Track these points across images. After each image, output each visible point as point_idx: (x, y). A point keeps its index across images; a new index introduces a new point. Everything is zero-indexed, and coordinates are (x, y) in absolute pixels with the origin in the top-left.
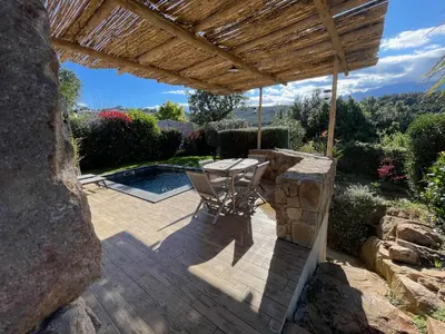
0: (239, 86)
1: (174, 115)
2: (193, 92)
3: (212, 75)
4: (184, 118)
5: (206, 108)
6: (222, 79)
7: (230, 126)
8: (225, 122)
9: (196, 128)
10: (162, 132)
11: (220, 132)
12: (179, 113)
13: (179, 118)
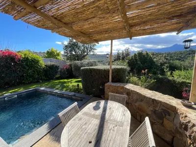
0: (98, 37)
1: (55, 56)
4: (61, 58)
5: (74, 53)
7: (88, 64)
8: (85, 61)
9: (68, 63)
10: (45, 65)
11: (82, 68)
12: (58, 55)
13: (58, 58)
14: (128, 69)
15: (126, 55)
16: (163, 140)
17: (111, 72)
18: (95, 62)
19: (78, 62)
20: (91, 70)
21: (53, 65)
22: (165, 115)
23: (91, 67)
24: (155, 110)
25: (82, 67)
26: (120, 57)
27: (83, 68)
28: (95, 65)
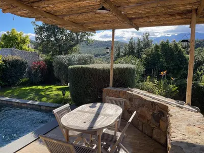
0: (94, 26)
1: (18, 44)
2: (40, 24)
3: (71, 12)
4: (28, 47)
5: (53, 39)
6: (81, 17)
7: (80, 61)
8: (74, 56)
9: (43, 57)
10: (3, 61)
11: (70, 67)
12: (24, 41)
13: (24, 47)
14: (142, 69)
15: (145, 46)
16: (160, 143)
17: (111, 73)
18: (91, 58)
19: (63, 58)
20: (84, 70)
21: (17, 61)
22: (161, 116)
23: (83, 66)
24: (154, 113)
25: (69, 65)
26: (133, 50)
27: (72, 66)
28: (91, 62)
